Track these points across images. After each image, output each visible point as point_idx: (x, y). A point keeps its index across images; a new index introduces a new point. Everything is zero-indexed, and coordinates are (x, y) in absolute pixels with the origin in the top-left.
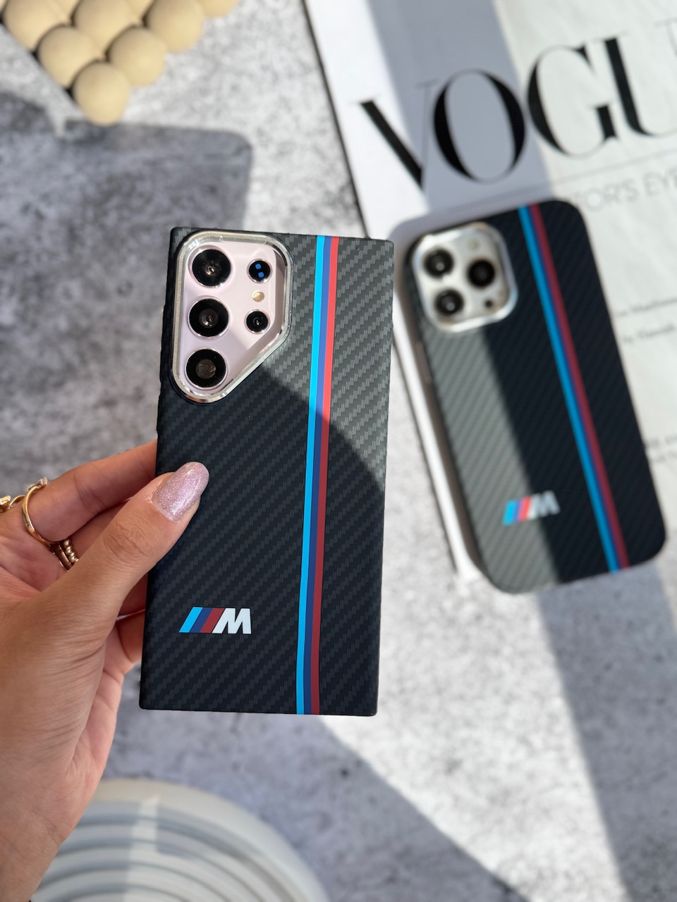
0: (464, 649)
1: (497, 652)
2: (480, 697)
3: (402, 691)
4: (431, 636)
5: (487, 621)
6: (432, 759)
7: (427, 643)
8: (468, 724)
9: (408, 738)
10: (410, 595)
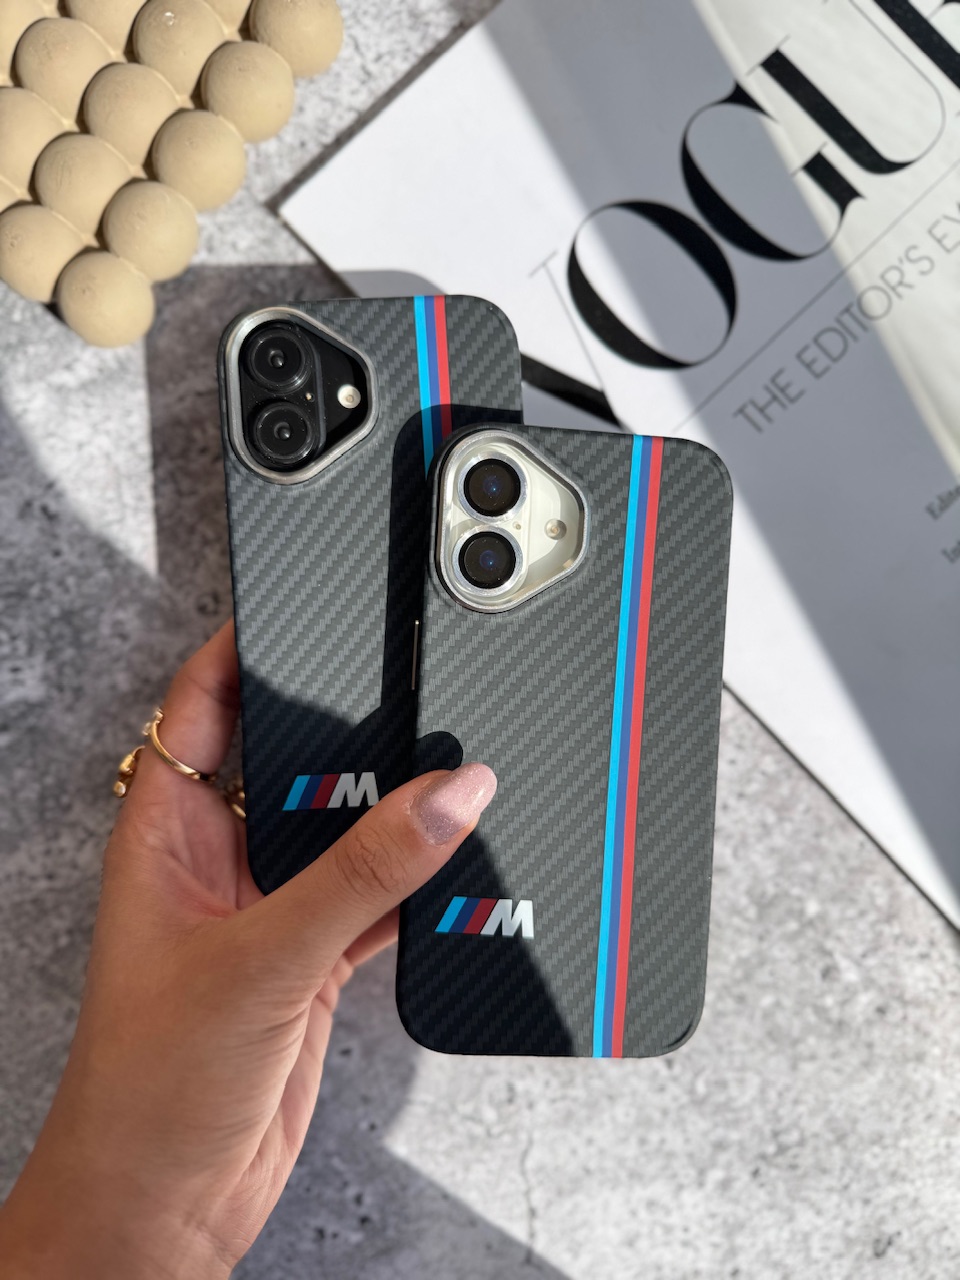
0: (867, 1065)
1: (920, 1058)
2: (907, 1132)
3: (782, 1150)
4: (813, 1058)
5: (896, 1013)
6: (849, 1242)
7: (807, 1068)
8: (894, 1176)
9: (805, 1219)
10: (767, 1000)
